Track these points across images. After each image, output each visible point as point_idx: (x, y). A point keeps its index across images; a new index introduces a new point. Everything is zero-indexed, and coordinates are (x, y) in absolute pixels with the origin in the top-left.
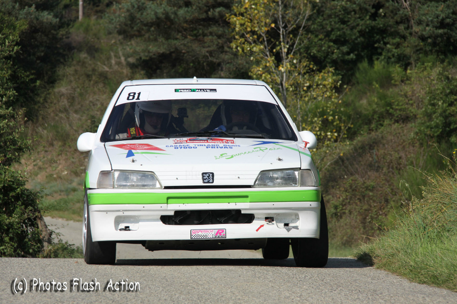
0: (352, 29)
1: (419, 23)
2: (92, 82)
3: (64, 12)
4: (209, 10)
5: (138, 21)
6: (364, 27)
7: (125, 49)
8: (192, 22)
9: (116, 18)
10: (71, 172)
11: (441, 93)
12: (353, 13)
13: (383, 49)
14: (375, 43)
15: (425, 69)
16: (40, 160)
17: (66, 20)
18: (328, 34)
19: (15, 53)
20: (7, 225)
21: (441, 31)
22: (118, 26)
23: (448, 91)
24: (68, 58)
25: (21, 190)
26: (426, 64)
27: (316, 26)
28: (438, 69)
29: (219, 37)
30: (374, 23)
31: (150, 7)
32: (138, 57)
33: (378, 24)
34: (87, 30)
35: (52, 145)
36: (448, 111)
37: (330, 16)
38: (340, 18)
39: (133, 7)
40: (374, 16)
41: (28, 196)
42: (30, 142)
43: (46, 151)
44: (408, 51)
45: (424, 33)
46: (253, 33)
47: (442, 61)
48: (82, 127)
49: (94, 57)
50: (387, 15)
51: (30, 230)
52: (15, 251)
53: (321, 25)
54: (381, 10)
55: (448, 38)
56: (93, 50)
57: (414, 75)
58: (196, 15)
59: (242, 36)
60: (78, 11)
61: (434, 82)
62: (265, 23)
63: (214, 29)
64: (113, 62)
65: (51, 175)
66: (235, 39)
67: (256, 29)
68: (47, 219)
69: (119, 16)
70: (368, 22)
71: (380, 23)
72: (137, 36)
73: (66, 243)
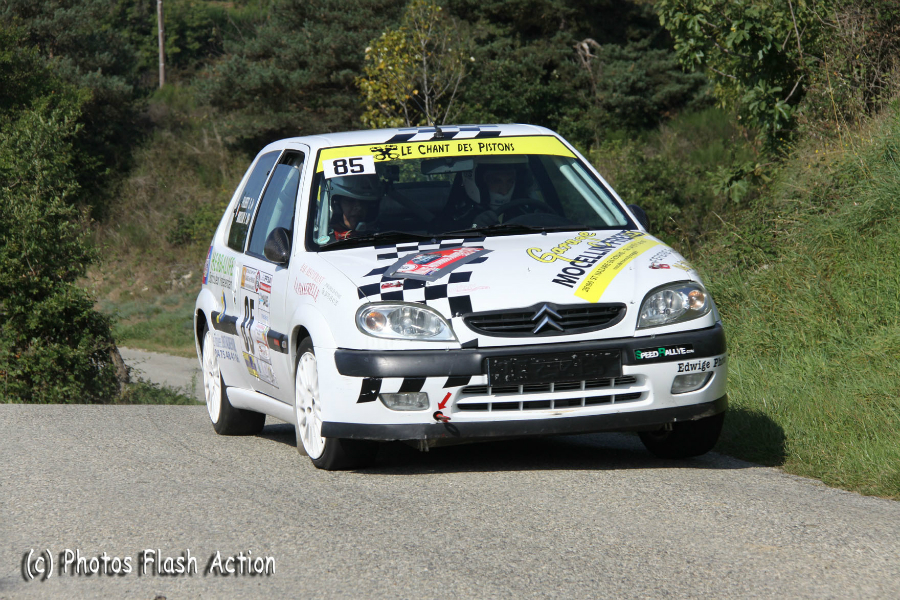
0: (518, 95)
1: (605, 87)
2: (178, 170)
3: (139, 77)
4: (331, 73)
5: (239, 88)
6: (533, 94)
7: (221, 125)
8: (308, 88)
9: (208, 83)
10: (154, 287)
11: (634, 179)
12: (519, 75)
13: (558, 122)
14: (548, 114)
15: (613, 148)
16: (112, 273)
17: (142, 88)
18: (487, 103)
19: (77, 134)
20: (70, 360)
21: (631, 98)
22: (211, 95)
23: (642, 176)
24: (147, 137)
25: (89, 313)
26: (614, 141)
27: (471, 93)
28: (630, 148)
29: (345, 108)
30: (546, 89)
31: (254, 70)
32: (238, 136)
33: (551, 89)
34: (171, 100)
35: (127, 252)
36: (643, 203)
37: (489, 80)
38: (502, 83)
39: (232, 69)
40: (546, 80)
41: (97, 321)
42: (98, 250)
43: (119, 261)
44: (591, 124)
45: (611, 101)
46: (391, 102)
47: (634, 138)
48: (167, 228)
49: (180, 136)
50: (562, 77)
51: (101, 366)
52: (82, 393)
53: (478, 92)
54: (555, 72)
55: (642, 108)
56: (179, 127)
57: (599, 155)
58: (314, 79)
59: (376, 106)
60: (158, 76)
61: (625, 165)
62: (406, 89)
63: (338, 97)
64: (206, 141)
65: (127, 293)
66: (366, 110)
67: (395, 97)
68: (123, 350)
69: (213, 81)
70: (538, 87)
71: (554, 88)
72: (236, 108)
73: (149, 382)
